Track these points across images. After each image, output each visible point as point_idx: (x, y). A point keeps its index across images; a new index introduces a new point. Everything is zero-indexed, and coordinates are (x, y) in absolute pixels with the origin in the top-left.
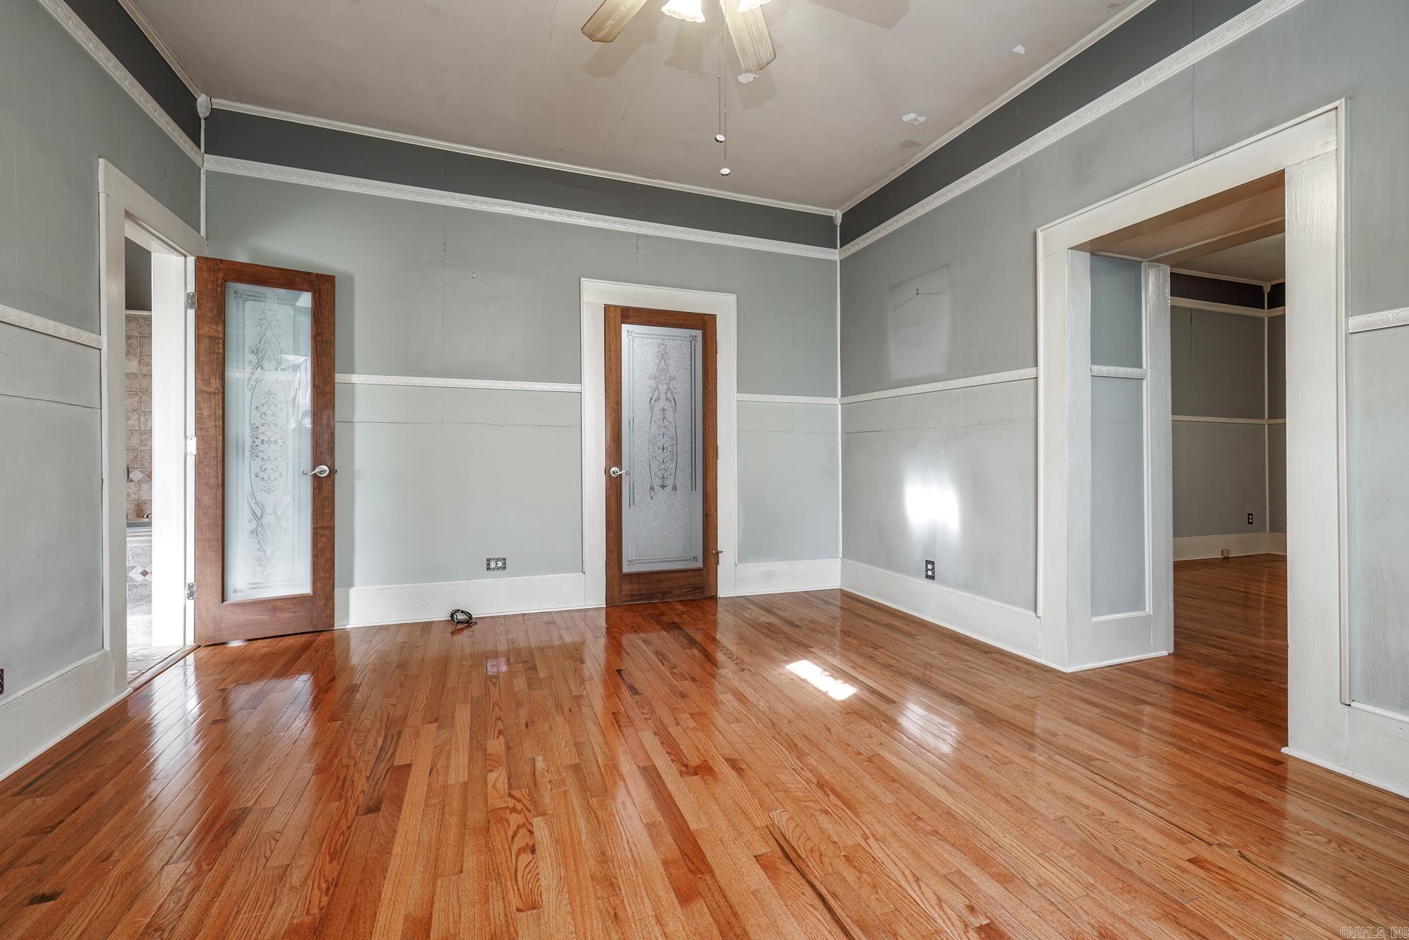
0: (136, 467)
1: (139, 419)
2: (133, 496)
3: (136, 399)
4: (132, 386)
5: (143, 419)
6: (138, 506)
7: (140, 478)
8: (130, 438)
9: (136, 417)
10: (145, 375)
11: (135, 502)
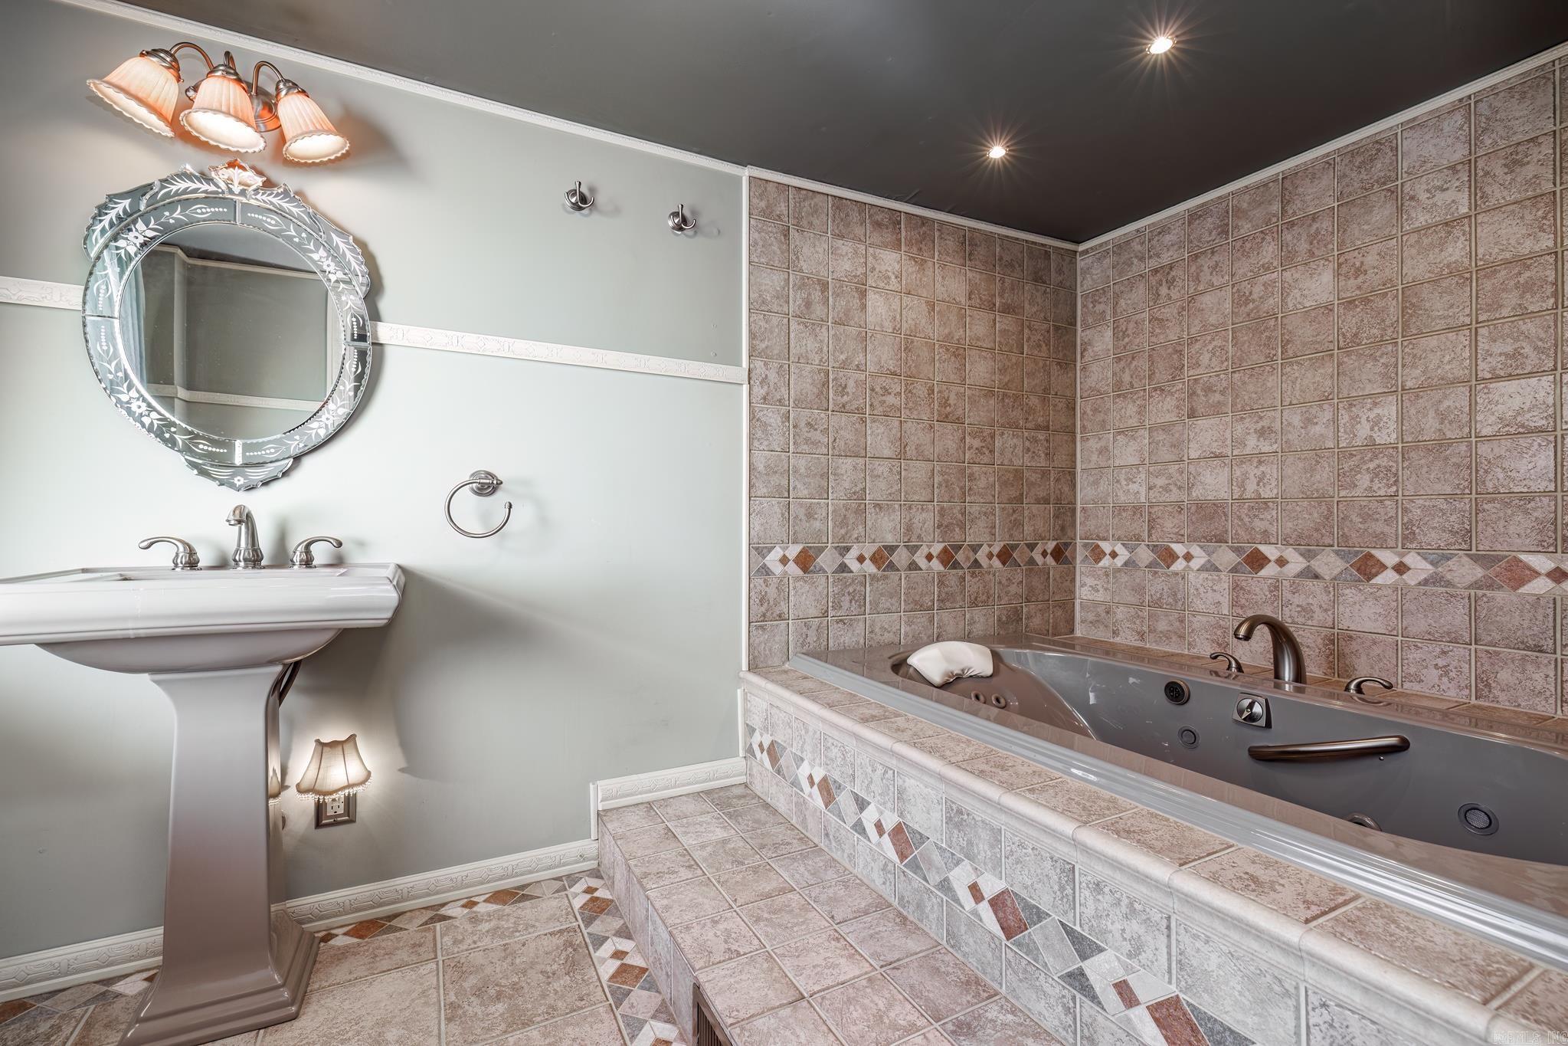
0: (1328, 541)
1: (1335, 421)
2: (1319, 615)
3: (1329, 368)
4: (1319, 338)
5: (1345, 418)
6: (1332, 642)
7: (1336, 572)
8: (1313, 470)
9: (1328, 415)
10: (1350, 302)
11: (1325, 632)
